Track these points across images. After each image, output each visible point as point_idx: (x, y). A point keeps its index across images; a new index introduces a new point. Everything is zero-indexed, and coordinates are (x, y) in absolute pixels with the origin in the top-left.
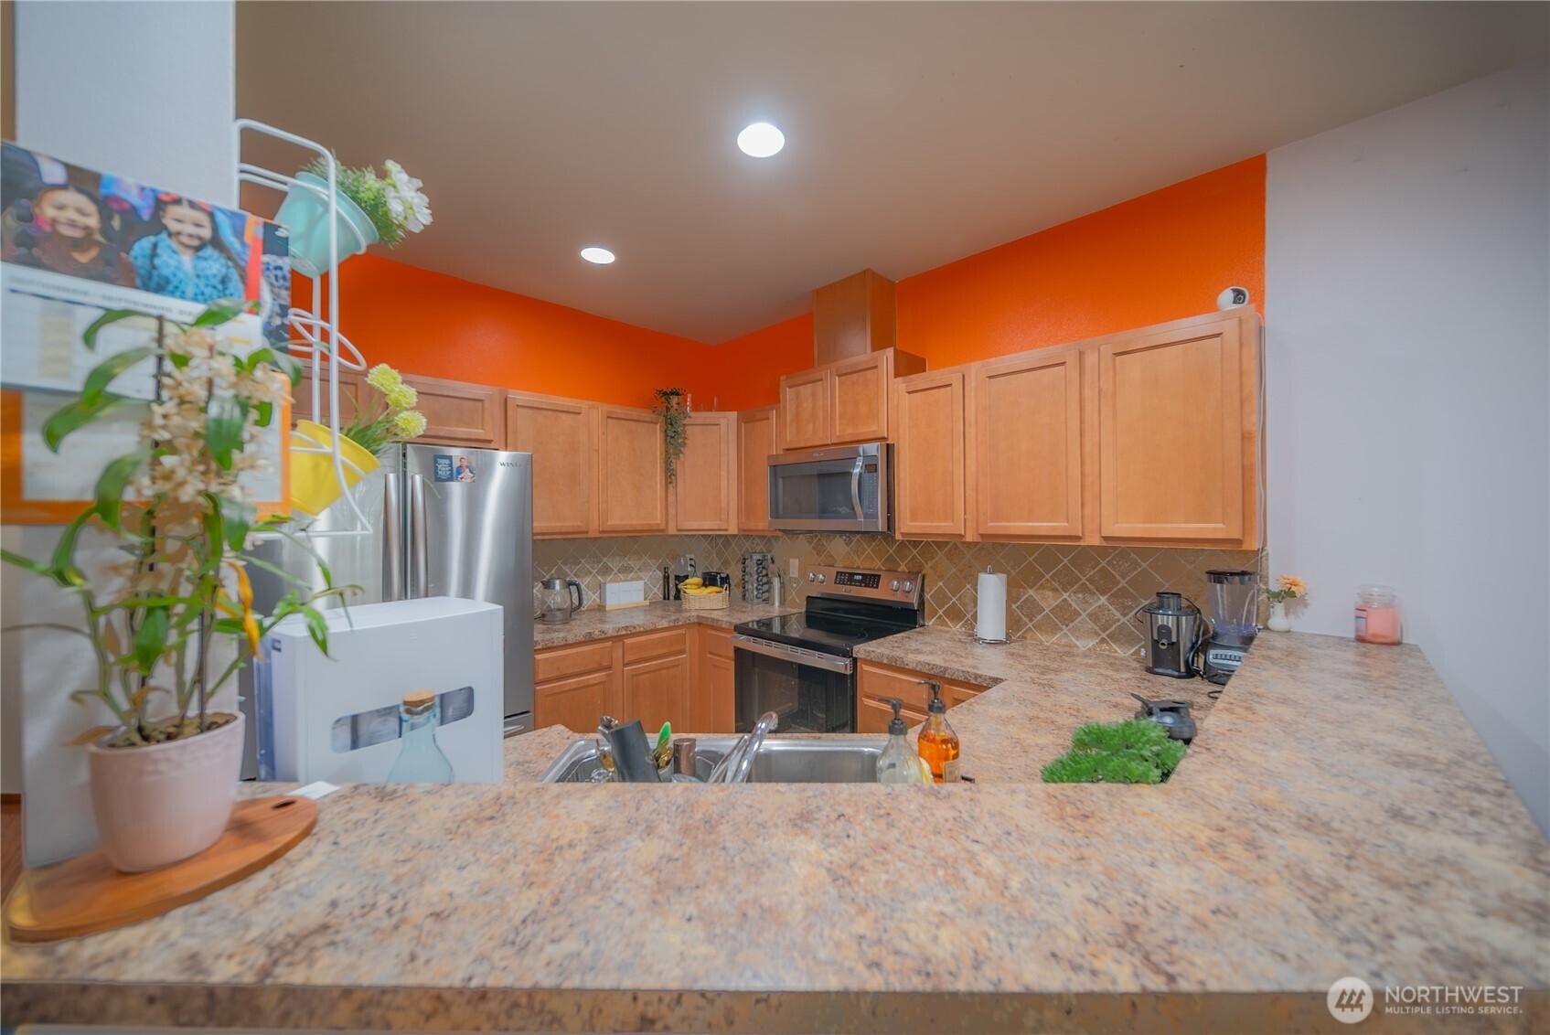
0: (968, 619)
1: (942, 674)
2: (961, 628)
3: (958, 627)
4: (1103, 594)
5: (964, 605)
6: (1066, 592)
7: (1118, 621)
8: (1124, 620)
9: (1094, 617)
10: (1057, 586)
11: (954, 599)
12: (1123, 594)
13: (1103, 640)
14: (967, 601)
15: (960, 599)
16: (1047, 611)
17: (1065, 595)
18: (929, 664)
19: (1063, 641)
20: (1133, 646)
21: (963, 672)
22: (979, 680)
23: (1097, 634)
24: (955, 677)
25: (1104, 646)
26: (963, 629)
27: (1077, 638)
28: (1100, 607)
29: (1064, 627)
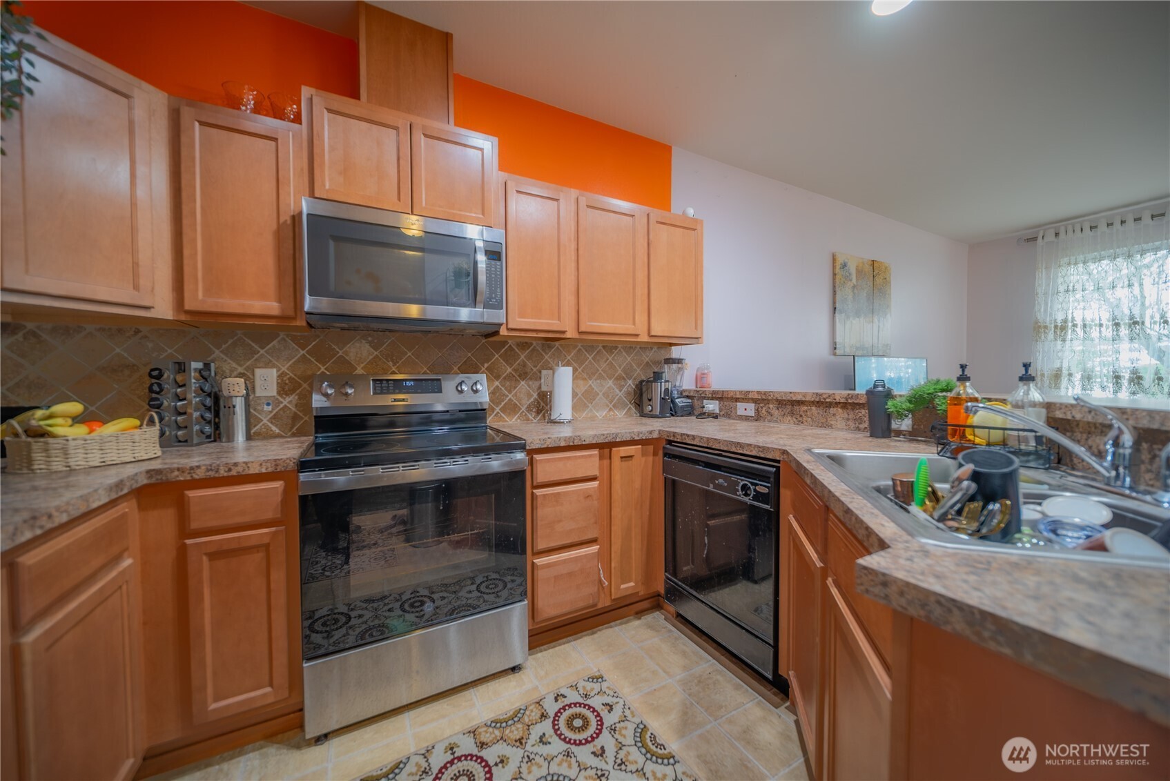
0: (523, 412)
1: (614, 440)
2: (516, 420)
3: (514, 420)
4: (610, 379)
5: (519, 400)
6: (590, 380)
7: (618, 395)
8: (620, 394)
9: (606, 395)
10: (585, 376)
11: (510, 396)
12: (619, 378)
13: (611, 409)
14: (522, 396)
15: (515, 395)
16: (580, 395)
17: (590, 382)
18: (604, 435)
19: (590, 414)
20: (624, 409)
21: (630, 433)
22: (641, 435)
23: (608, 406)
24: (624, 439)
25: (611, 413)
26: (519, 420)
27: (597, 411)
28: (609, 388)
29: (590, 405)
